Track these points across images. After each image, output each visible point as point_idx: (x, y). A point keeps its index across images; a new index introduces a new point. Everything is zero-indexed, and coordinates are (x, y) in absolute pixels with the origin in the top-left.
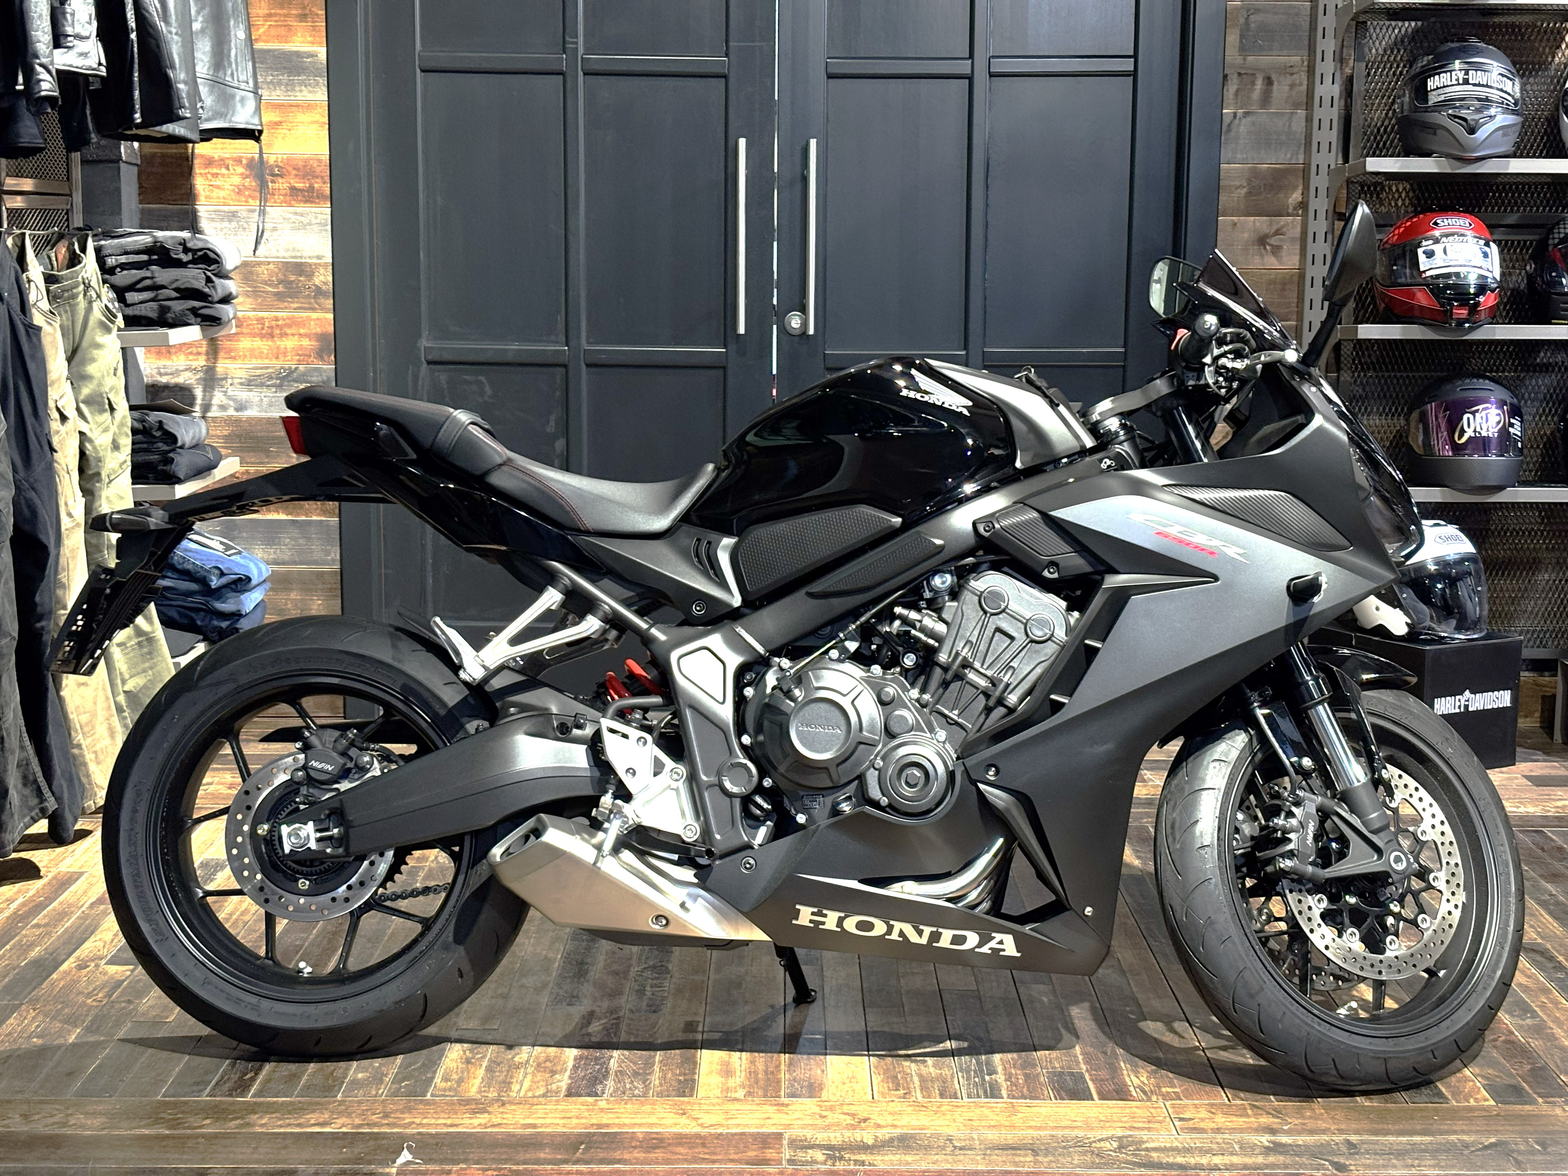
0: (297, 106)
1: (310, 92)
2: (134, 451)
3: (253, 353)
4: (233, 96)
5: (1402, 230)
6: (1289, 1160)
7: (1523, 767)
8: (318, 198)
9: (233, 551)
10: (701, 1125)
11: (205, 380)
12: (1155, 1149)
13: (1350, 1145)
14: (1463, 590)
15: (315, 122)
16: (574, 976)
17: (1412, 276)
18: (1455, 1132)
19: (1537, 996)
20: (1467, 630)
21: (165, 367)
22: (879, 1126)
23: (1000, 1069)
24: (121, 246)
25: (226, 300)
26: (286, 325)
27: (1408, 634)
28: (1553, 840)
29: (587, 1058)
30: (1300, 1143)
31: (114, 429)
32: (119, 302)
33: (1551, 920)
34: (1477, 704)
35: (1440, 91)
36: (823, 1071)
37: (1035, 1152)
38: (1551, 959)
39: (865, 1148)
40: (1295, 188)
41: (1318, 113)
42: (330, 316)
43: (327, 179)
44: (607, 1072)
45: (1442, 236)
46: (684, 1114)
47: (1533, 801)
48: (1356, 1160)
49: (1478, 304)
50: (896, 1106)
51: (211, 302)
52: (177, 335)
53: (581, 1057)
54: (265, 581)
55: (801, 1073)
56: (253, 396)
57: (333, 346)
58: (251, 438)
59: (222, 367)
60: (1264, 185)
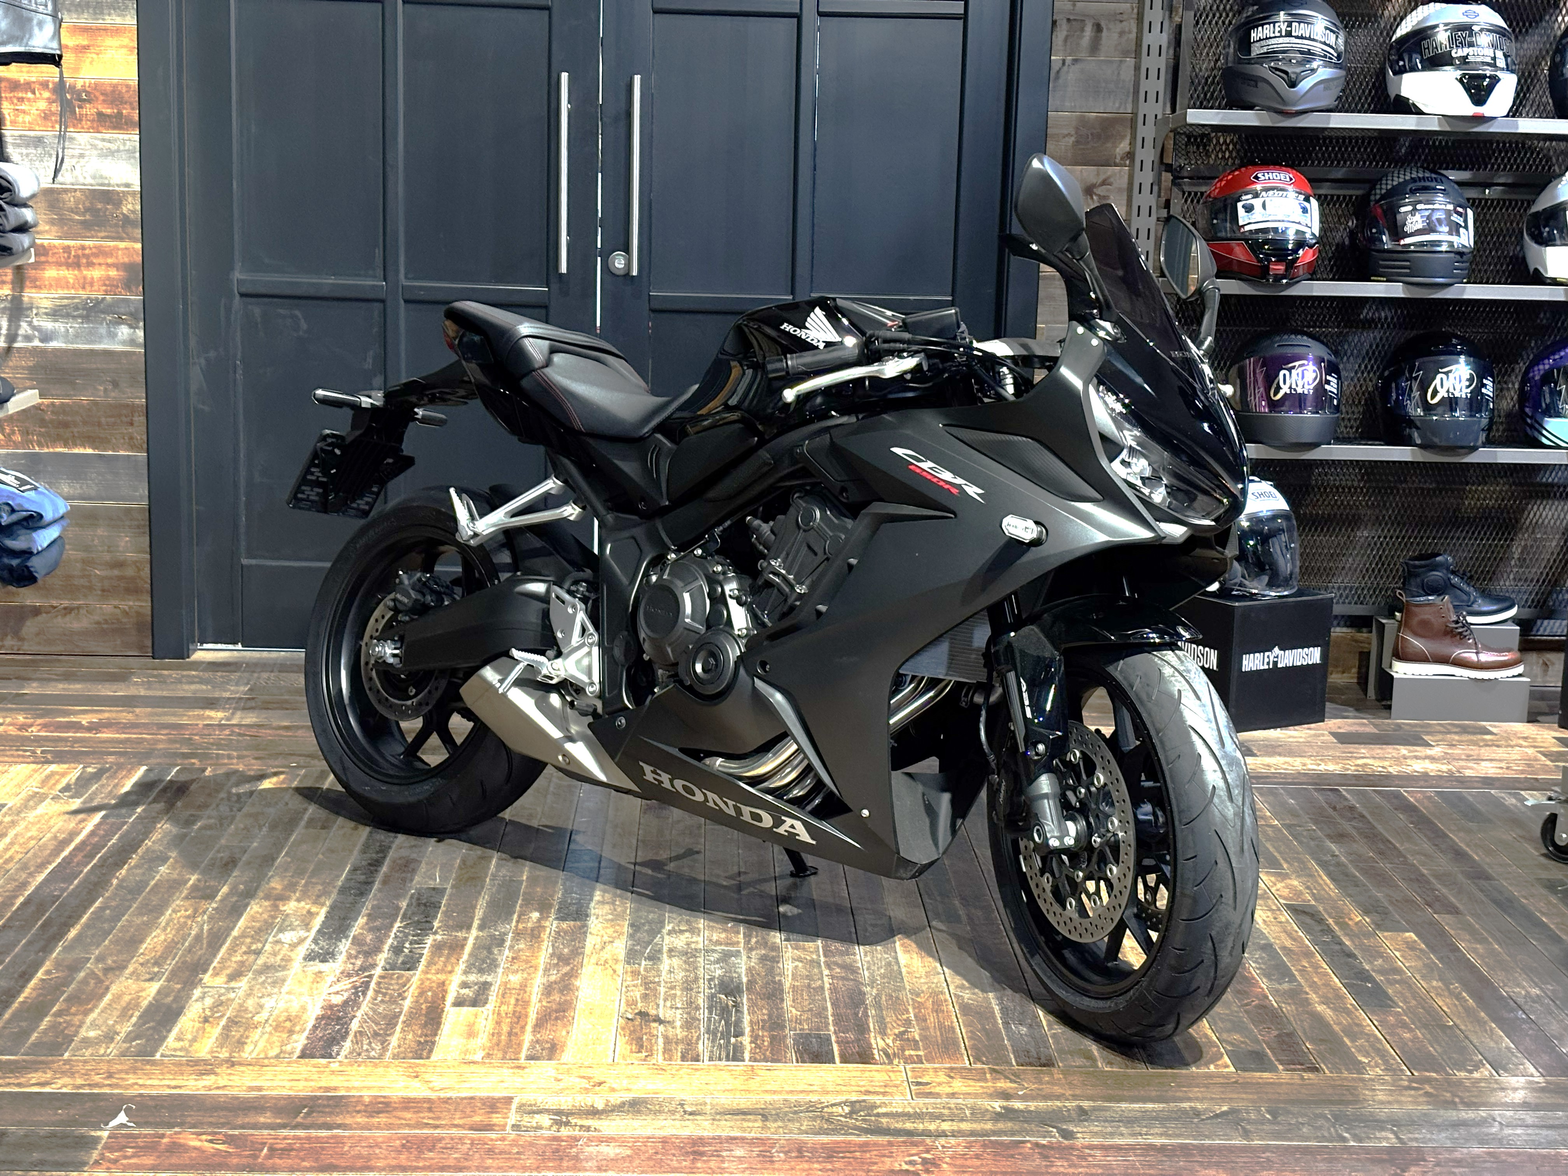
0: (105, 30)
1: (119, 16)
3: (59, 283)
4: (30, 20)
5: (1223, 183)
6: (1017, 1127)
7: (1332, 724)
8: (126, 124)
9: (29, 487)
10: (432, 1089)
11: (10, 309)
12: (886, 1115)
13: (1082, 1111)
14: (1276, 547)
15: (125, 47)
16: (334, 932)
17: (1232, 231)
18: (1189, 1099)
19: (1299, 960)
20: (1278, 586)
22: (613, 1090)
23: (747, 1030)
25: (23, 228)
26: (93, 254)
27: (1218, 591)
28: (1346, 799)
29: (329, 1018)
30: (1032, 1109)
33: (1328, 881)
34: (1286, 661)
35: (1263, 43)
36: (568, 1032)
37: (765, 1117)
38: (1321, 921)
39: (594, 1113)
40: (1123, 138)
41: (1146, 62)
42: (139, 246)
43: (136, 105)
44: (347, 1033)
45: (1262, 191)
46: (417, 1077)
47: (1334, 759)
48: (1084, 1127)
49: (1296, 259)
50: (636, 1069)
53: (323, 1017)
54: (62, 517)
55: (546, 1035)
56: (59, 326)
57: (141, 277)
58: (57, 370)
59: (28, 295)
60: (1092, 134)
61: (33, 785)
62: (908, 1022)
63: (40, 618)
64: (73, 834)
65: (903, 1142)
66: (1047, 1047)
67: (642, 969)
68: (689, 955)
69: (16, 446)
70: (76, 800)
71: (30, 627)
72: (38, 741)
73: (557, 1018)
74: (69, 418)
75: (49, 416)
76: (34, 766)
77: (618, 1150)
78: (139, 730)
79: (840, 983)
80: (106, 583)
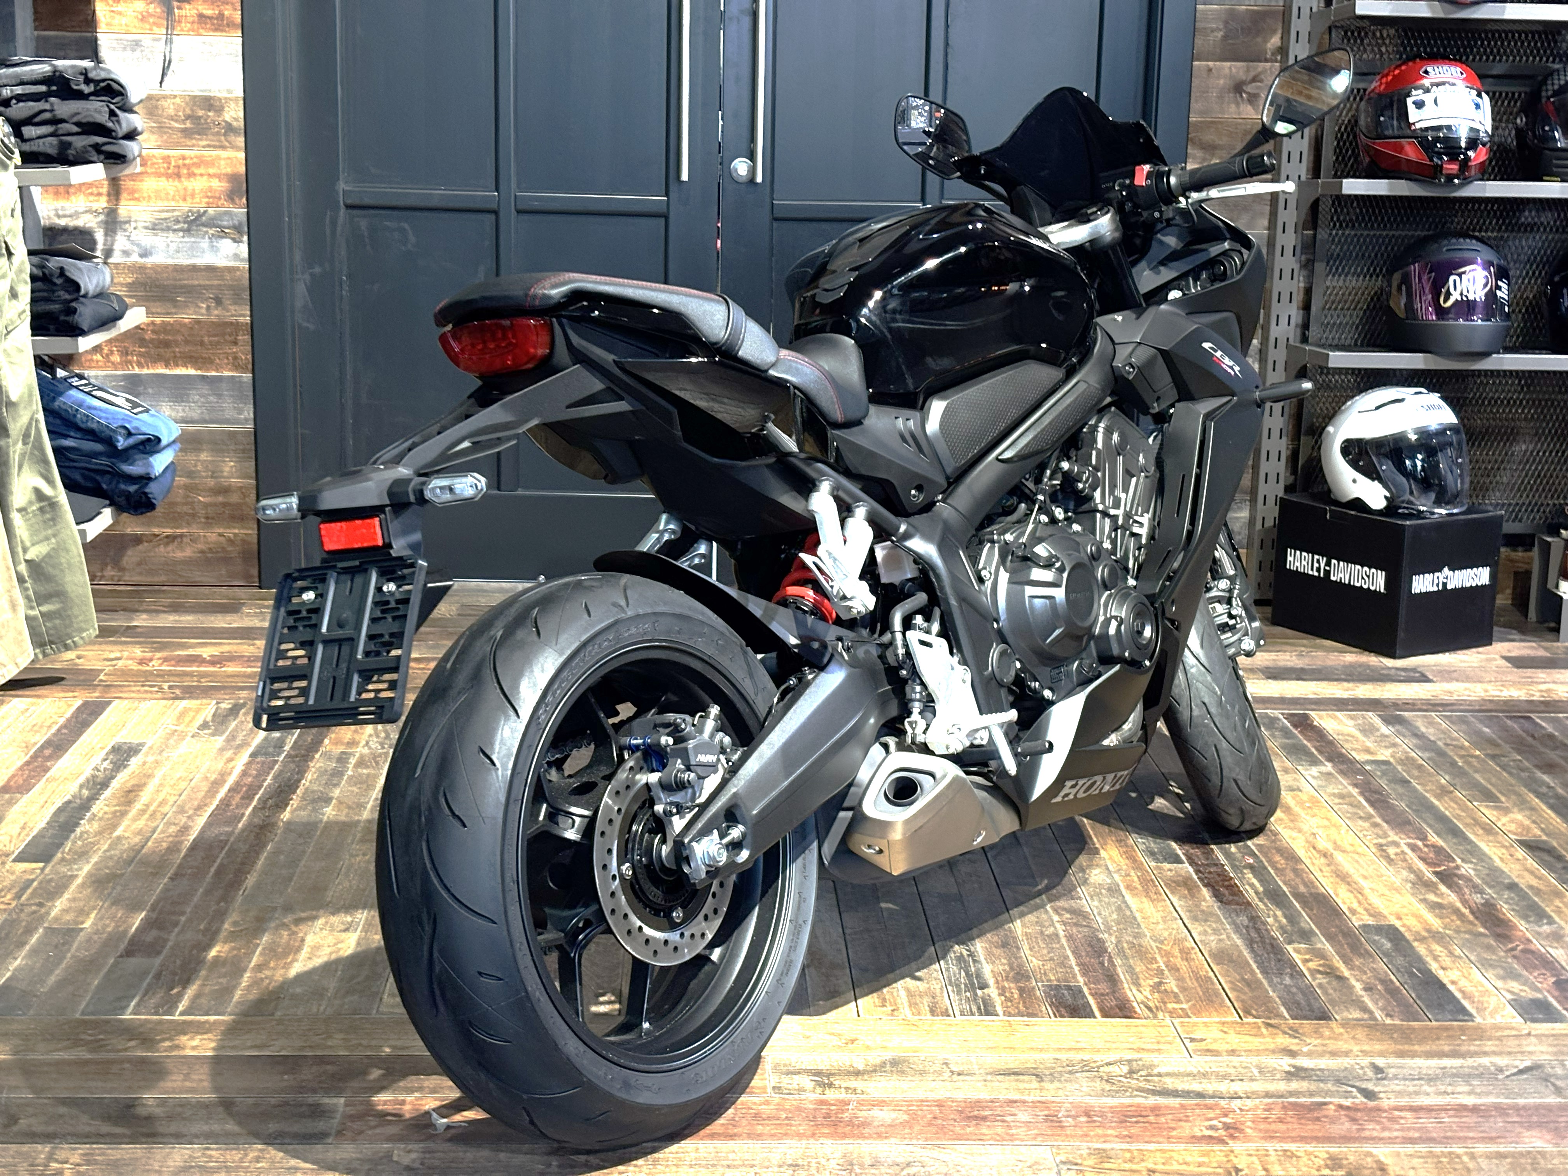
2: (34, 301)
3: (159, 195)
5: (1390, 78)
6: (1313, 1087)
7: (1500, 649)
8: (228, 25)
9: (140, 409)
11: (106, 223)
12: (1168, 1074)
13: (1377, 1069)
14: (1443, 462)
17: (1400, 127)
18: (1486, 1054)
19: (1551, 901)
20: (1447, 504)
21: (63, 208)
22: (868, 1048)
23: (991, 981)
24: (17, 75)
25: (131, 135)
26: (194, 164)
27: (1385, 508)
28: (1543, 727)
30: (1323, 1066)
31: (12, 275)
32: (15, 137)
33: (1553, 815)
34: (1456, 582)
37: (1039, 1078)
38: (1560, 858)
39: (855, 1073)
40: (1274, 32)
42: (242, 155)
43: (238, 6)
45: (1432, 85)
47: (1515, 684)
48: (1384, 1086)
49: (1467, 159)
50: (885, 1025)
51: (115, 138)
52: (79, 174)
54: (176, 441)
56: (158, 240)
57: (244, 188)
58: (157, 286)
59: (124, 209)
60: (1242, 28)
61: (169, 723)
62: (1160, 972)
63: (140, 547)
64: (224, 775)
65: (1197, 1105)
66: (1317, 998)
69: (115, 366)
70: (217, 738)
71: (131, 556)
72: (161, 675)
74: (170, 338)
75: (149, 336)
76: (165, 702)
77: (894, 1115)
79: (1074, 930)
80: (210, 510)
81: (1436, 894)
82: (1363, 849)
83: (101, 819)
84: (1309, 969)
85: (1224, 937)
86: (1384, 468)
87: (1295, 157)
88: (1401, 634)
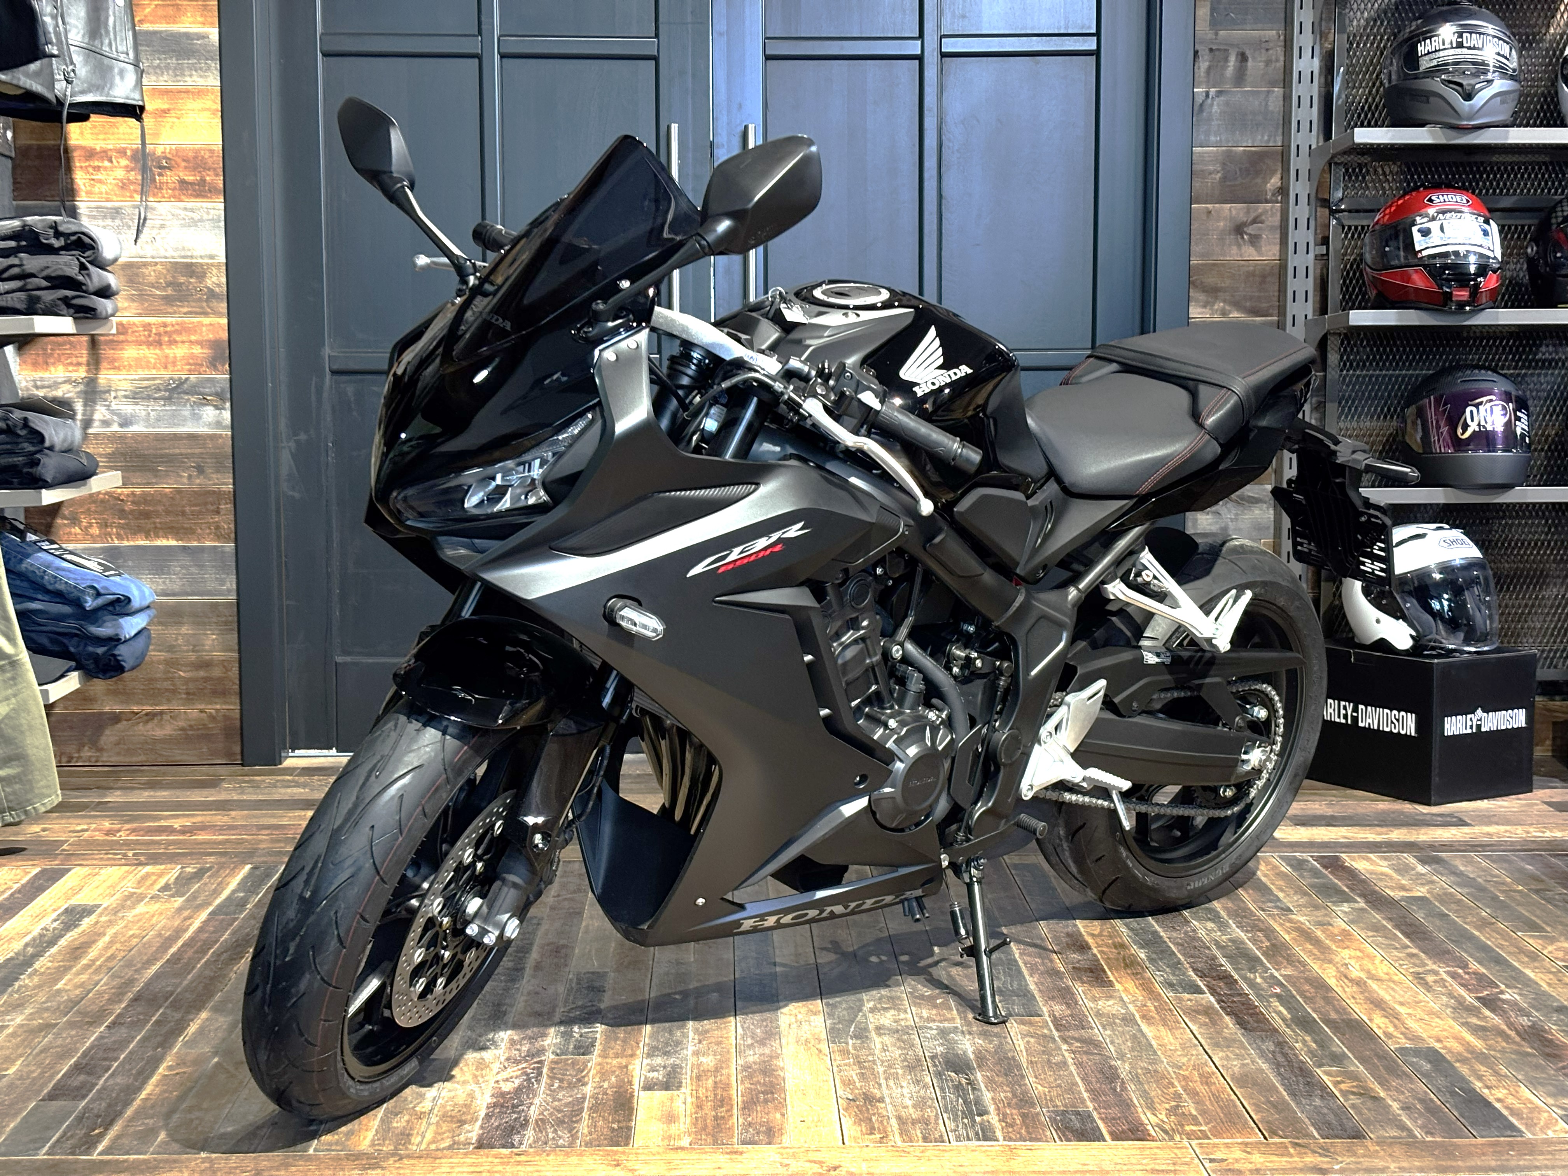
0: (187, 92)
1: (201, 76)
3: (139, 363)
4: (111, 68)
5: (1393, 209)
7: (1542, 794)
8: (210, 191)
9: (113, 572)
11: (86, 392)
14: (1470, 601)
15: (209, 109)
16: (490, 1019)
17: (1406, 258)
18: (1537, 1167)
20: (1477, 642)
21: (42, 379)
23: (992, 1108)
25: (105, 292)
26: (175, 332)
27: (1412, 648)
29: (502, 1106)
34: (1490, 724)
35: (1433, 56)
36: (783, 1115)
40: (1273, 173)
41: (1297, 90)
42: (224, 321)
43: (221, 170)
44: (527, 1121)
45: (1437, 213)
46: (618, 1165)
47: (1558, 826)
49: (1477, 286)
50: (873, 1151)
51: (86, 293)
53: (495, 1105)
54: (148, 607)
55: (758, 1115)
56: (139, 409)
57: (227, 354)
58: (137, 456)
59: (105, 377)
60: (1240, 169)
61: (129, 885)
62: (1177, 1096)
63: (119, 726)
64: (179, 932)
66: (1350, 1118)
67: (850, 1048)
68: (900, 1033)
69: (94, 539)
70: (177, 898)
71: (109, 736)
72: (127, 844)
73: (766, 1101)
74: (151, 508)
75: (129, 507)
76: (127, 868)
78: (238, 831)
79: (1085, 1058)
80: (191, 686)
81: (1479, 1018)
82: (1399, 977)
83: (42, 974)
84: (1341, 1091)
85: (1248, 1061)
86: (1408, 605)
87: (1300, 296)
88: (1435, 780)
